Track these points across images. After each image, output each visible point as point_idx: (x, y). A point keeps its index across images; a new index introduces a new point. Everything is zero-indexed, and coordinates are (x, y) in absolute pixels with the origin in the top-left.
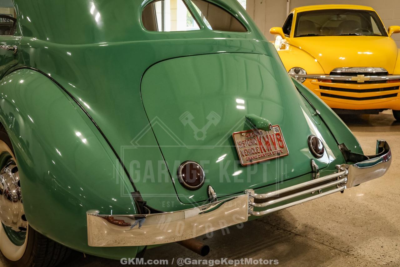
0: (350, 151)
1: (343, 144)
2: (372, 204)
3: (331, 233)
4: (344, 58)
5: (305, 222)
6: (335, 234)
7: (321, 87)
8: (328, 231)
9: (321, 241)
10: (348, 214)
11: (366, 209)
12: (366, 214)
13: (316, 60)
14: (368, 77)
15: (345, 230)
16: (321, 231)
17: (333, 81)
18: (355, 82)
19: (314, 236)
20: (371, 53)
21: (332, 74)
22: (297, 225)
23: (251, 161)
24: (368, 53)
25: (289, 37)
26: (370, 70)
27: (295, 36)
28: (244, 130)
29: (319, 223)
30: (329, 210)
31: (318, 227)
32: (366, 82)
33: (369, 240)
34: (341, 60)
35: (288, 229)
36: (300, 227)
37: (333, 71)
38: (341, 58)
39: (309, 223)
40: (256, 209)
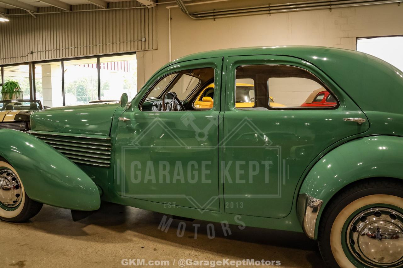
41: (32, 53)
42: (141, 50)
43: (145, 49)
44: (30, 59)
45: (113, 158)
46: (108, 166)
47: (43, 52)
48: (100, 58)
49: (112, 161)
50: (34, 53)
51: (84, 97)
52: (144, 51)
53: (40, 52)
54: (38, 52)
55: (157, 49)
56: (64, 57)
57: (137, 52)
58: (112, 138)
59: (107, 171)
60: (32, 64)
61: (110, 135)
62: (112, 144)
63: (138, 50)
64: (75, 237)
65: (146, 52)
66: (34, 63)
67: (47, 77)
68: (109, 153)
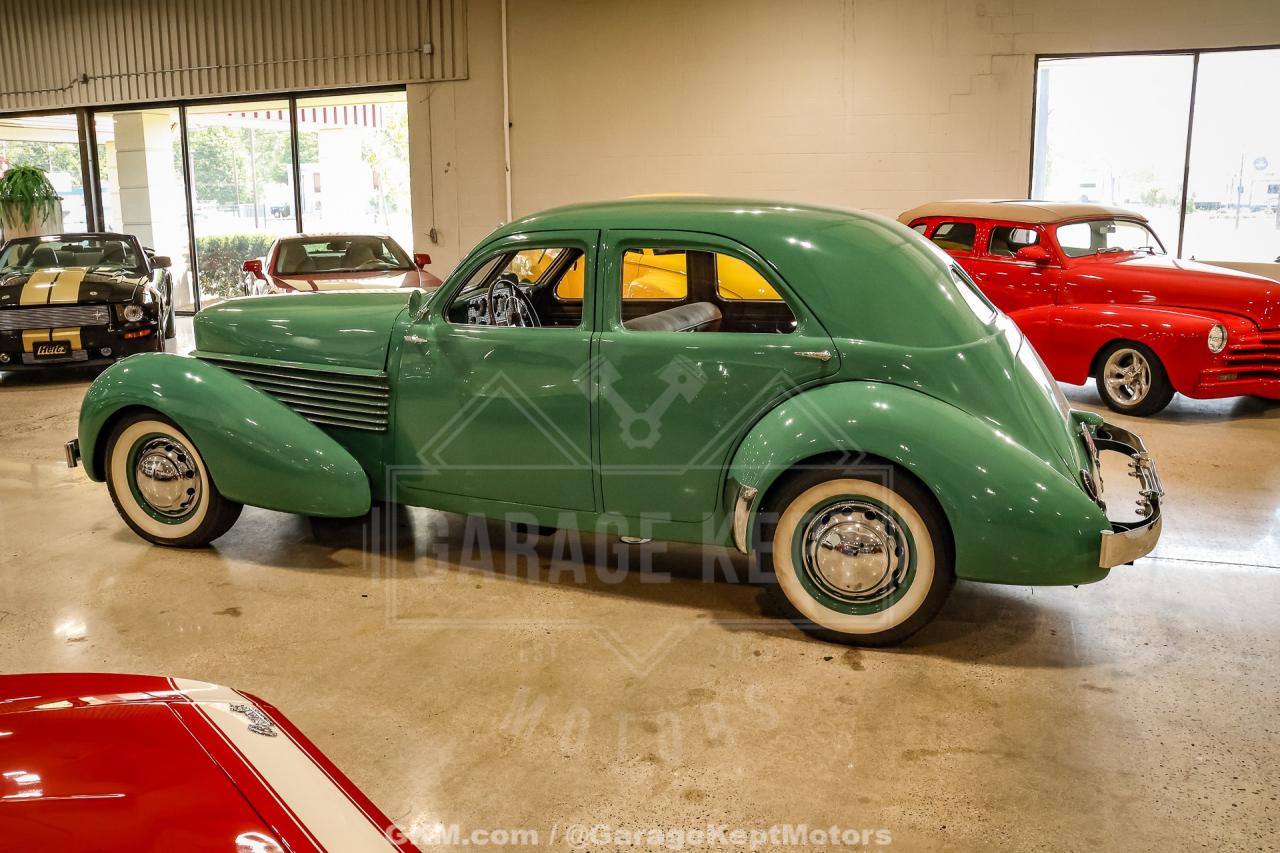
41: (86, 80)
42: (422, 81)
43: (432, 77)
44: (81, 97)
45: (392, 415)
46: (383, 429)
47: (120, 77)
48: (298, 101)
49: (392, 419)
50: (91, 82)
51: (221, 185)
52: (430, 82)
53: (112, 77)
54: (103, 78)
55: (468, 79)
56: (187, 96)
57: (407, 86)
58: (389, 374)
59: (380, 438)
60: (87, 114)
61: (385, 370)
62: (390, 386)
63: (412, 81)
64: (318, 570)
65: (434, 85)
66: (91, 111)
67: (132, 151)
68: (385, 405)
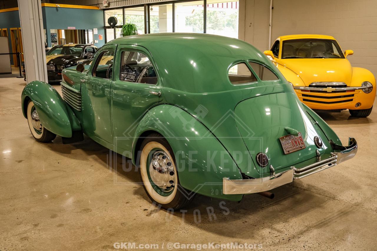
0: (335, 144)
1: (331, 140)
2: (343, 172)
3: (323, 189)
4: (316, 75)
5: (308, 183)
6: (325, 189)
7: (303, 95)
8: (322, 188)
9: (319, 193)
10: (331, 178)
11: (340, 175)
12: (341, 178)
13: (298, 76)
14: (334, 89)
15: (331, 187)
16: (318, 188)
17: (311, 91)
18: (326, 92)
19: (314, 190)
20: (334, 72)
21: (310, 86)
22: (304, 185)
23: (289, 152)
24: (332, 72)
25: (278, 58)
26: (334, 84)
27: (282, 58)
28: (284, 136)
29: (316, 183)
30: (320, 176)
31: (315, 185)
32: (333, 92)
33: (344, 192)
34: (315, 76)
35: (300, 187)
36: (305, 186)
37: (311, 84)
38: (314, 75)
39: (310, 183)
40: (296, 176)
44: (145, 1)
45: (82, 106)
46: (80, 110)
60: (147, 6)
61: (80, 90)
62: (81, 96)
67: (163, 18)
68: (80, 102)
